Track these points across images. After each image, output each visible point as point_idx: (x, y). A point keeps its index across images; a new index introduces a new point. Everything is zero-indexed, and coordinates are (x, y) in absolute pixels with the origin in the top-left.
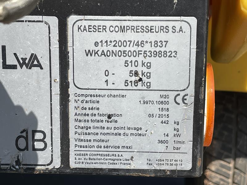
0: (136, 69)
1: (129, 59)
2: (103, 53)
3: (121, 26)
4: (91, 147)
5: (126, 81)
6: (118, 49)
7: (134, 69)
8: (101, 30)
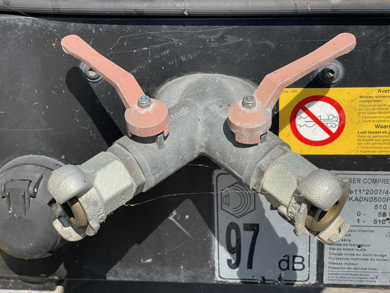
0: (384, 211)
1: (379, 204)
2: (356, 199)
3: (373, 179)
4: (342, 268)
5: (375, 220)
6: (369, 196)
7: (383, 211)
8: (356, 182)
